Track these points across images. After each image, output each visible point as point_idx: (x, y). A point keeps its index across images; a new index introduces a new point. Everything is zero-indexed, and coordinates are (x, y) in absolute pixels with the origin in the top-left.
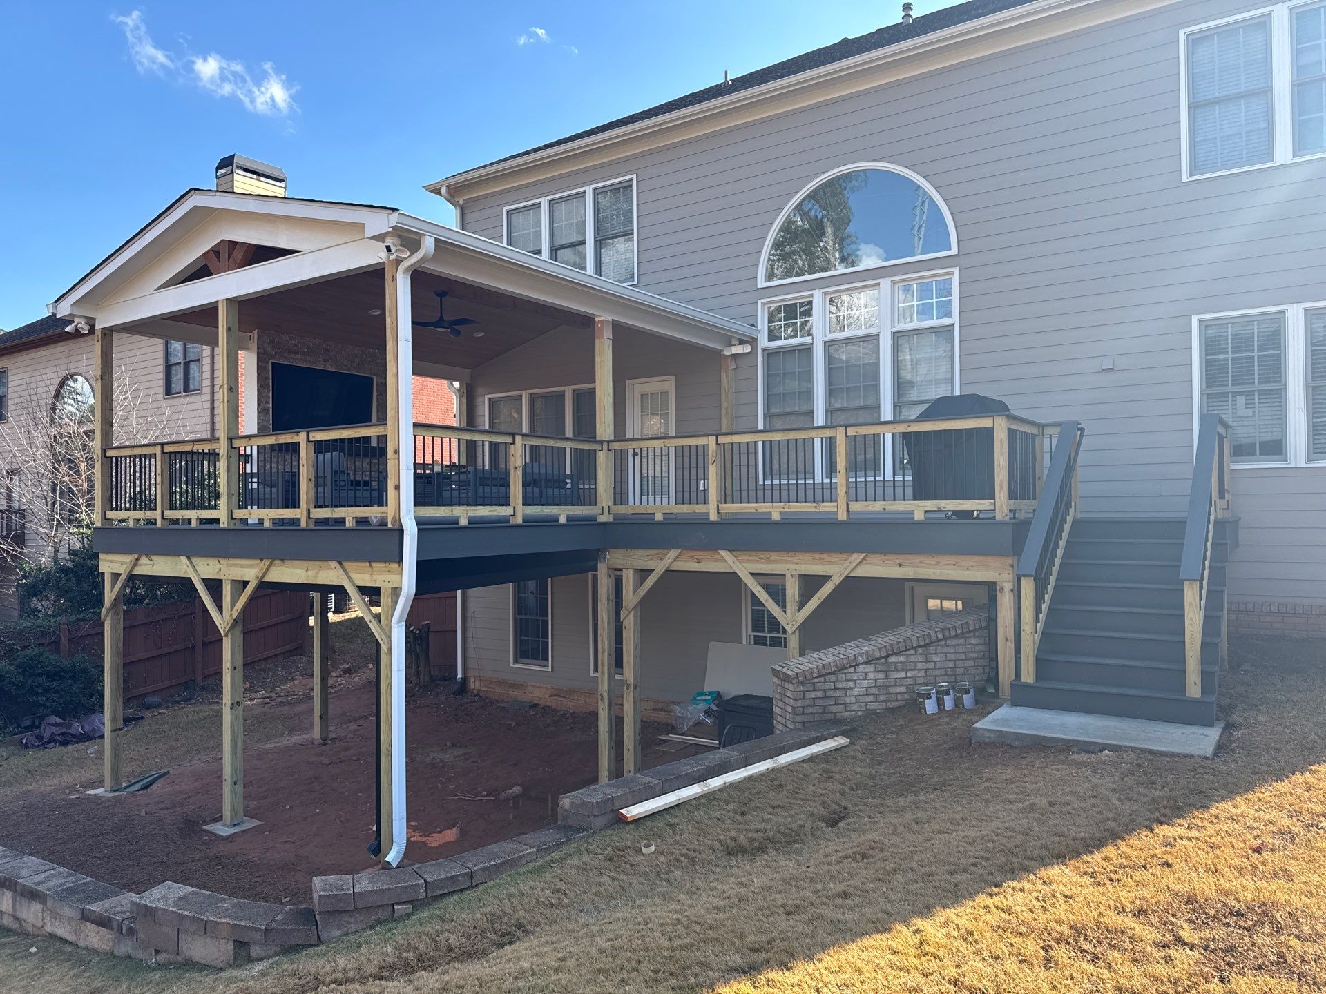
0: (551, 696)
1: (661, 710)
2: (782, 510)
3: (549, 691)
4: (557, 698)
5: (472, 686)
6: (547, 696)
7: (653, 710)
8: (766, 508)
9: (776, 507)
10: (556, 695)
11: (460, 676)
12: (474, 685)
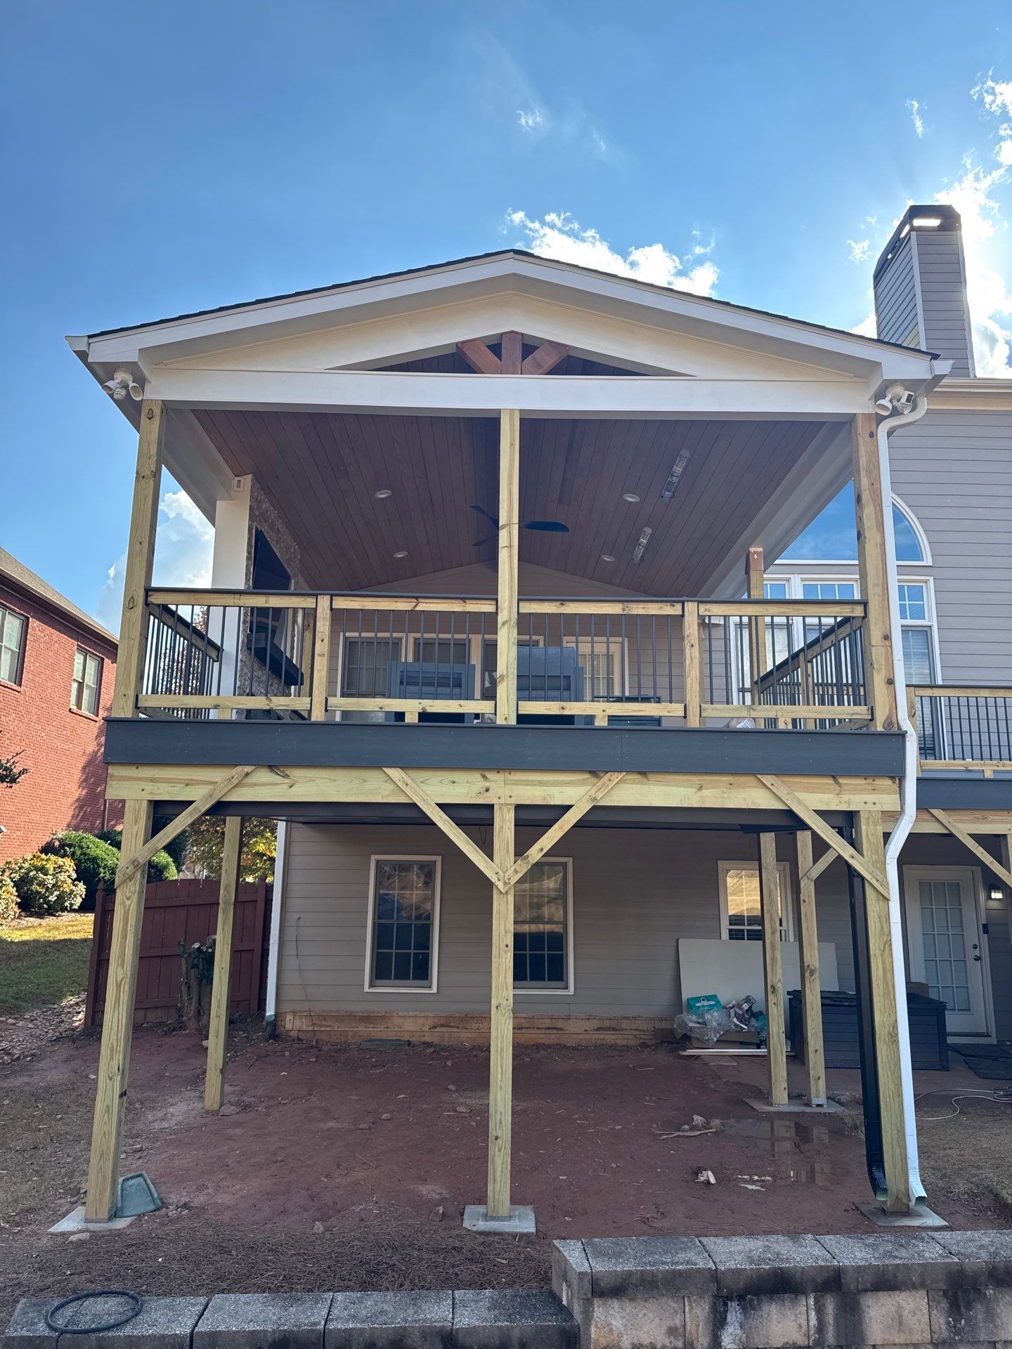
0: (434, 1028)
1: (609, 1029)
2: (996, 768)
3: (430, 1022)
4: (443, 1029)
5: (289, 1026)
6: (426, 1028)
7: (598, 1029)
8: (977, 765)
9: (989, 765)
10: (442, 1026)
11: (270, 1011)
12: (291, 1024)
